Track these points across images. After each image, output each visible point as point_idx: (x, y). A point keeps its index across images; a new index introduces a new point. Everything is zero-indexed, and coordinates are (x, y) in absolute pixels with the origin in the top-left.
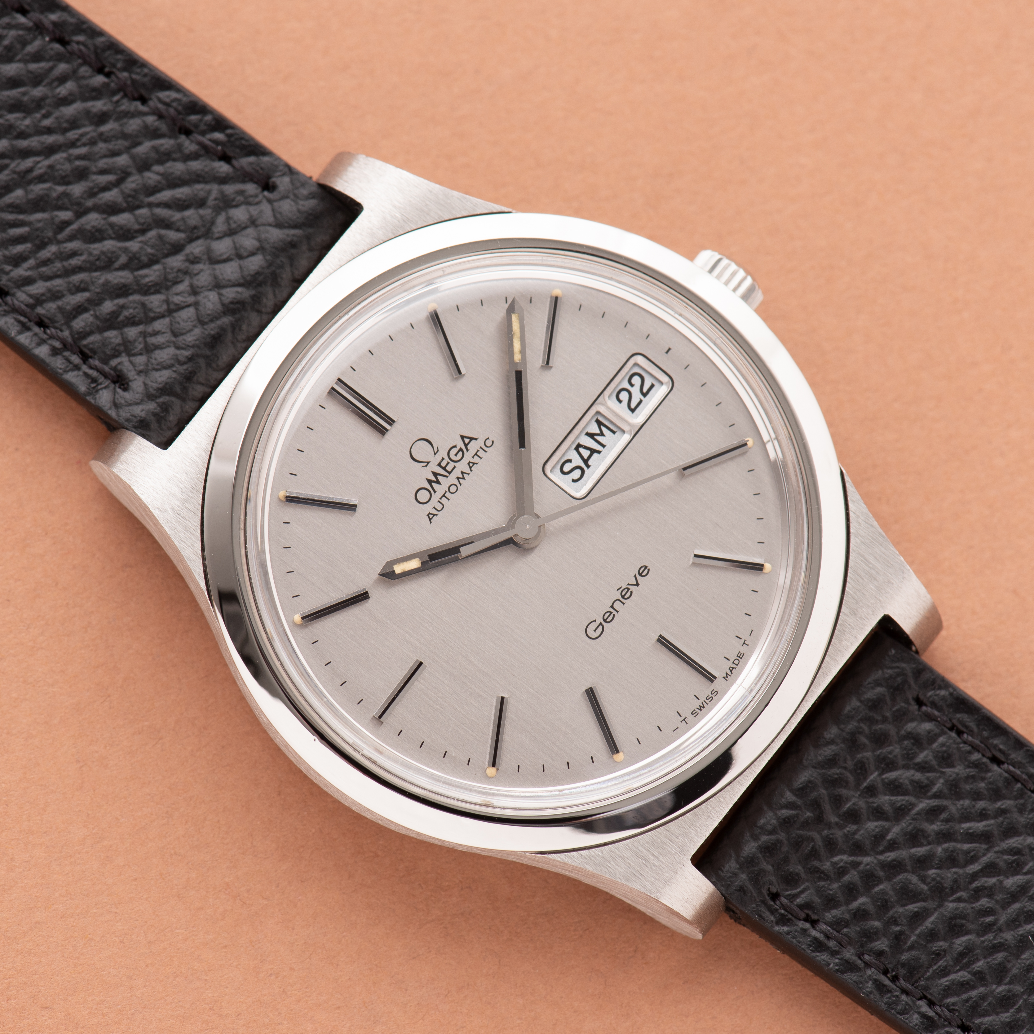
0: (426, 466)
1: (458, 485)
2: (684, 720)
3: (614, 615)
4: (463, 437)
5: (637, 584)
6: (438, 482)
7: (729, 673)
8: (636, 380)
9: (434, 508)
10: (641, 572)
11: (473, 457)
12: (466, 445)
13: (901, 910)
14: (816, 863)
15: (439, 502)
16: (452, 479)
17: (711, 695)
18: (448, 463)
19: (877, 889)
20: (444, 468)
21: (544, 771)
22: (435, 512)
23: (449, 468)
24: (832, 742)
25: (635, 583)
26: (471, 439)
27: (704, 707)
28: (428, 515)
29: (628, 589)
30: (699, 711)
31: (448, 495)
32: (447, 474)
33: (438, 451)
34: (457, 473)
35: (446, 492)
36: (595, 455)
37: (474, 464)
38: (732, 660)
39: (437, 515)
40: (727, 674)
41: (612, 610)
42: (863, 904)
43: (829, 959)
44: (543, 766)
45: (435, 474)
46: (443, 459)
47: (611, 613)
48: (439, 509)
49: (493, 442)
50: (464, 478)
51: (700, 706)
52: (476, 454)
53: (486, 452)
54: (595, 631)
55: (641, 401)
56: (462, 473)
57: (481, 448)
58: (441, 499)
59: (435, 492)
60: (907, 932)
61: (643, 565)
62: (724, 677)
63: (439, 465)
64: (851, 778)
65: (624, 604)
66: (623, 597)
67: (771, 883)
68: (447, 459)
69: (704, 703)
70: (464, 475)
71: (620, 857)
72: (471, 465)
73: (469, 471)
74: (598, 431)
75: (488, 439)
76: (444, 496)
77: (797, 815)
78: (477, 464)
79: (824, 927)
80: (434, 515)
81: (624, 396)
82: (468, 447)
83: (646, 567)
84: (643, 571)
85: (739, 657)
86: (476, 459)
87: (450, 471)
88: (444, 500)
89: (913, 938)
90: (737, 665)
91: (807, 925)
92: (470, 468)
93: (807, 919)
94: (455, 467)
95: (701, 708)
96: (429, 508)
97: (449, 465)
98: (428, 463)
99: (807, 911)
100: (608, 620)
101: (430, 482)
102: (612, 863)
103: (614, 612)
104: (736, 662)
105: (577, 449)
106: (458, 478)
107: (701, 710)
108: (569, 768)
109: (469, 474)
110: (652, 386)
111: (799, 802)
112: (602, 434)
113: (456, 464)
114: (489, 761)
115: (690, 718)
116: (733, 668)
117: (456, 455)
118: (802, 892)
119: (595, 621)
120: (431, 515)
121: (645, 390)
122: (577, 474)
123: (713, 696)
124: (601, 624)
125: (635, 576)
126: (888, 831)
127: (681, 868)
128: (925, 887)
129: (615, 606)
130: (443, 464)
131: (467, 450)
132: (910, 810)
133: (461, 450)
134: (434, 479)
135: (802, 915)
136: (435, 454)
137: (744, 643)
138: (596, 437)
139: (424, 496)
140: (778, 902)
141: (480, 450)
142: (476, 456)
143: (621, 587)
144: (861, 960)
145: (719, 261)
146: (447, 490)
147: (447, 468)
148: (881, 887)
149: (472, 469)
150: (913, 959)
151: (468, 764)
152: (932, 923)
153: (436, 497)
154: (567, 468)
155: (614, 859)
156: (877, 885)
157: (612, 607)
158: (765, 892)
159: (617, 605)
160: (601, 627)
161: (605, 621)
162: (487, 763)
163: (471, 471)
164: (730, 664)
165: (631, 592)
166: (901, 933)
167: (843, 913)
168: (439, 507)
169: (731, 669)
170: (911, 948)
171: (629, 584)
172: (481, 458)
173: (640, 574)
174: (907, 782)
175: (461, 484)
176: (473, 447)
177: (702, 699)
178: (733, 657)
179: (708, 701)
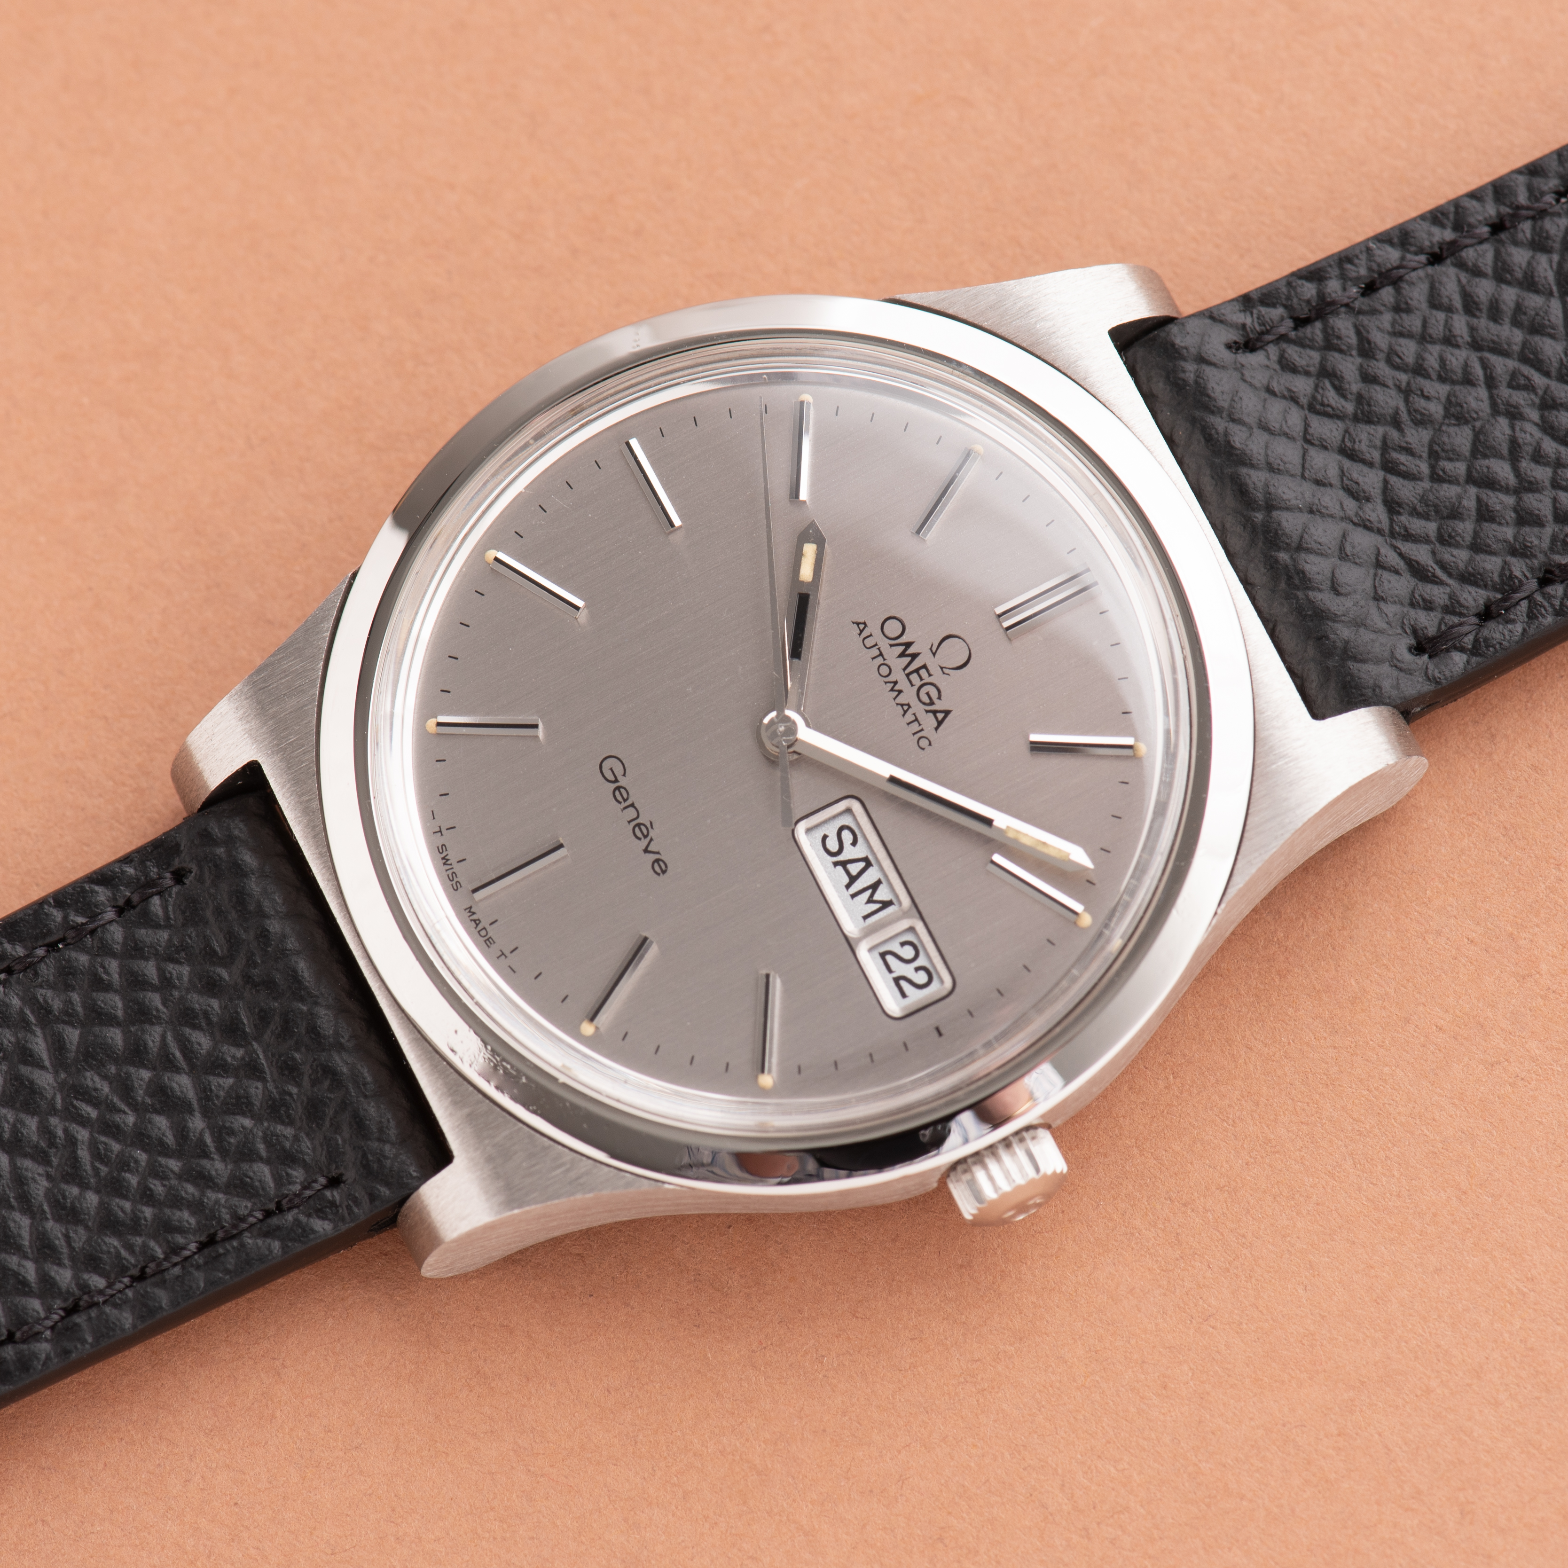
0: (931, 649)
1: (887, 679)
2: (440, 831)
3: (620, 802)
4: (947, 713)
5: (646, 851)
6: (902, 655)
7: (474, 917)
8: (922, 977)
9: (871, 635)
10: (661, 863)
11: (914, 714)
12: (935, 712)
15: (876, 645)
16: (898, 675)
17: (456, 880)
18: (921, 679)
20: (917, 671)
21: (462, 623)
22: (864, 634)
23: (914, 677)
25: (650, 849)
26: (940, 723)
27: (445, 864)
28: (865, 623)
29: (645, 837)
30: (443, 855)
31: (880, 660)
32: (908, 671)
33: (944, 673)
34: (903, 684)
35: (884, 660)
36: (846, 880)
37: (905, 712)
38: (489, 928)
39: (860, 634)
40: (474, 913)
44: (468, 626)
45: (914, 656)
46: (930, 675)
47: (625, 800)
48: (866, 641)
49: (923, 749)
50: (892, 690)
51: (448, 860)
52: (916, 720)
53: (914, 734)
54: (611, 769)
55: (890, 971)
56: (900, 692)
57: (922, 730)
58: (879, 649)
59: (891, 646)
62: (471, 908)
63: (924, 667)
65: (629, 822)
66: (639, 825)
68: (927, 679)
69: (450, 867)
70: (896, 693)
72: (906, 708)
73: (899, 700)
74: (876, 897)
75: (930, 744)
76: (881, 654)
78: (904, 715)
79: (107, 917)
80: (861, 631)
81: (908, 952)
82: (931, 715)
83: (664, 872)
84: (660, 867)
85: (488, 939)
86: (909, 717)
87: (911, 677)
88: (875, 652)
90: (479, 932)
91: (121, 900)
92: (902, 705)
93: (128, 904)
94: (912, 685)
95: (445, 861)
96: (874, 628)
97: (918, 679)
98: (934, 654)
99: (137, 909)
100: (617, 793)
101: (908, 645)
103: (624, 805)
104: (483, 933)
105: (866, 860)
106: (896, 683)
107: (443, 858)
108: (450, 657)
109: (895, 699)
110: (904, 995)
112: (870, 901)
113: (916, 688)
115: (439, 840)
116: (477, 925)
117: (928, 694)
118: (166, 913)
119: (624, 775)
120: (862, 626)
121: (903, 983)
122: (833, 845)
123: (454, 882)
124: (616, 781)
125: (658, 853)
127: (251, 743)
129: (631, 809)
130: (923, 672)
131: (927, 711)
133: (932, 703)
134: (907, 652)
135: (137, 901)
136: (942, 668)
137: (503, 954)
138: (869, 892)
139: (893, 628)
141: (920, 728)
142: (914, 718)
143: (652, 827)
145: (1037, 1170)
146: (886, 662)
147: (915, 675)
149: (900, 707)
151: (516, 532)
153: (884, 644)
154: (847, 836)
160: (613, 779)
161: (618, 788)
163: (897, 704)
164: (484, 923)
165: (640, 839)
168: (869, 642)
169: (477, 922)
171: (651, 840)
172: (908, 724)
173: (657, 861)
175: (886, 683)
176: (929, 722)
177: (457, 868)
178: (492, 932)
179: (450, 872)
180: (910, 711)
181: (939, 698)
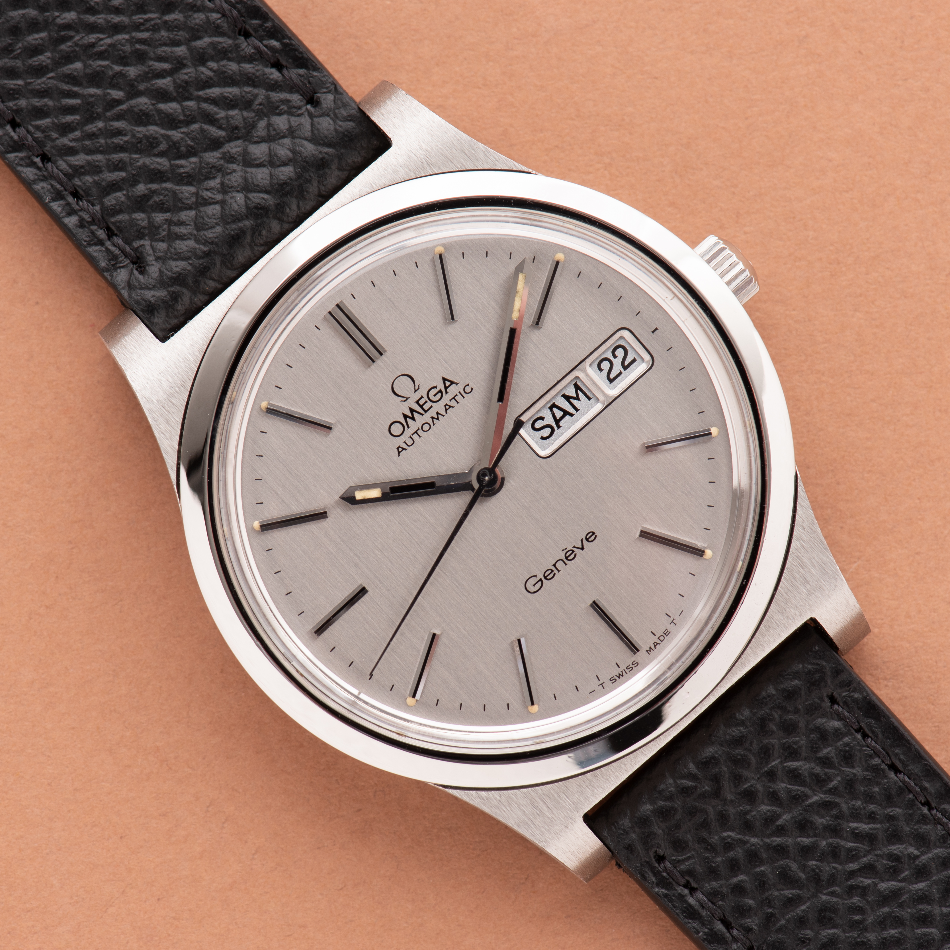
0: (405, 401)
1: (432, 425)
2: (602, 684)
3: (555, 574)
4: (444, 380)
5: (582, 548)
6: (413, 418)
7: (653, 647)
8: (620, 353)
9: (405, 442)
10: (588, 537)
11: (451, 400)
12: (446, 388)
13: (776, 893)
14: (704, 834)
15: (410, 437)
16: (427, 418)
17: (631, 666)
18: (426, 402)
19: (758, 870)
20: (421, 406)
21: (460, 709)
22: (405, 446)
23: (426, 407)
24: (743, 723)
25: (581, 547)
26: (452, 383)
27: (622, 676)
28: (398, 448)
29: (573, 551)
30: (617, 678)
31: (420, 432)
32: (423, 412)
33: (419, 389)
34: (432, 413)
35: (419, 429)
36: (568, 417)
37: (450, 407)
38: (658, 636)
39: (406, 449)
40: (650, 648)
41: (554, 569)
42: (742, 881)
43: (700, 927)
44: (461, 704)
45: (412, 411)
46: (422, 397)
47: (552, 571)
48: (409, 444)
49: (472, 389)
50: (438, 419)
51: (619, 674)
52: (454, 398)
53: (464, 397)
54: (534, 585)
55: (620, 373)
56: (438, 414)
57: (460, 393)
59: (408, 427)
60: (777, 916)
61: (591, 531)
62: (647, 651)
63: (417, 402)
64: (753, 760)
65: (566, 564)
66: (567, 558)
67: (659, 846)
68: (425, 398)
69: (624, 672)
70: (439, 416)
71: (516, 803)
72: (447, 407)
73: (444, 413)
74: (574, 395)
75: (468, 385)
76: (416, 432)
77: (696, 788)
78: (453, 407)
79: (700, 896)
80: (403, 449)
81: (605, 365)
82: (448, 390)
83: (593, 533)
84: (591, 537)
85: (665, 634)
86: (453, 403)
87: (426, 409)
88: (415, 437)
89: (783, 922)
90: (662, 641)
91: (686, 892)
92: (446, 410)
93: (687, 885)
94: (431, 407)
95: (620, 676)
96: (400, 441)
97: (427, 404)
98: (407, 399)
99: (688, 878)
100: (548, 578)
101: (405, 417)
102: (508, 808)
103: (556, 571)
104: (662, 638)
105: (551, 408)
106: (433, 418)
107: (619, 678)
108: (484, 710)
109: (443, 416)
110: (634, 361)
111: (700, 775)
112: (577, 398)
113: (433, 404)
114: (410, 692)
115: (608, 683)
116: (657, 644)
117: (435, 395)
118: (687, 859)
119: (536, 576)
120: (400, 450)
121: (626, 363)
122: (546, 432)
123: (633, 666)
124: (541, 580)
125: (582, 540)
126: (779, 816)
127: (572, 823)
128: (802, 876)
129: (557, 565)
130: (421, 402)
131: (447, 393)
132: (803, 801)
133: (440, 391)
134: (410, 415)
135: (682, 881)
136: (416, 391)
137: (672, 622)
138: (571, 400)
139: (397, 429)
140: (662, 865)
141: (459, 394)
142: (453, 400)
143: (566, 549)
144: (730, 933)
145: (723, 249)
146: (420, 428)
147: (424, 407)
148: (762, 868)
149: (448, 411)
150: (779, 942)
151: (391, 690)
152: (803, 911)
153: (409, 432)
154: (538, 425)
155: (510, 804)
156: (759, 866)
157: (554, 565)
158: (652, 854)
159: (560, 565)
160: (540, 583)
161: (545, 578)
162: (408, 692)
163: (446, 413)
164: (655, 639)
165: (575, 555)
166: (772, 915)
167: (721, 887)
168: (410, 442)
169: (656, 644)
170: (780, 930)
171: (574, 547)
172: (458, 403)
173: (587, 540)
174: (806, 773)
175: (434, 424)
176: (453, 390)
177: (623, 667)
178: (659, 633)
179: (627, 671)
180: (449, 403)
181: (436, 387)
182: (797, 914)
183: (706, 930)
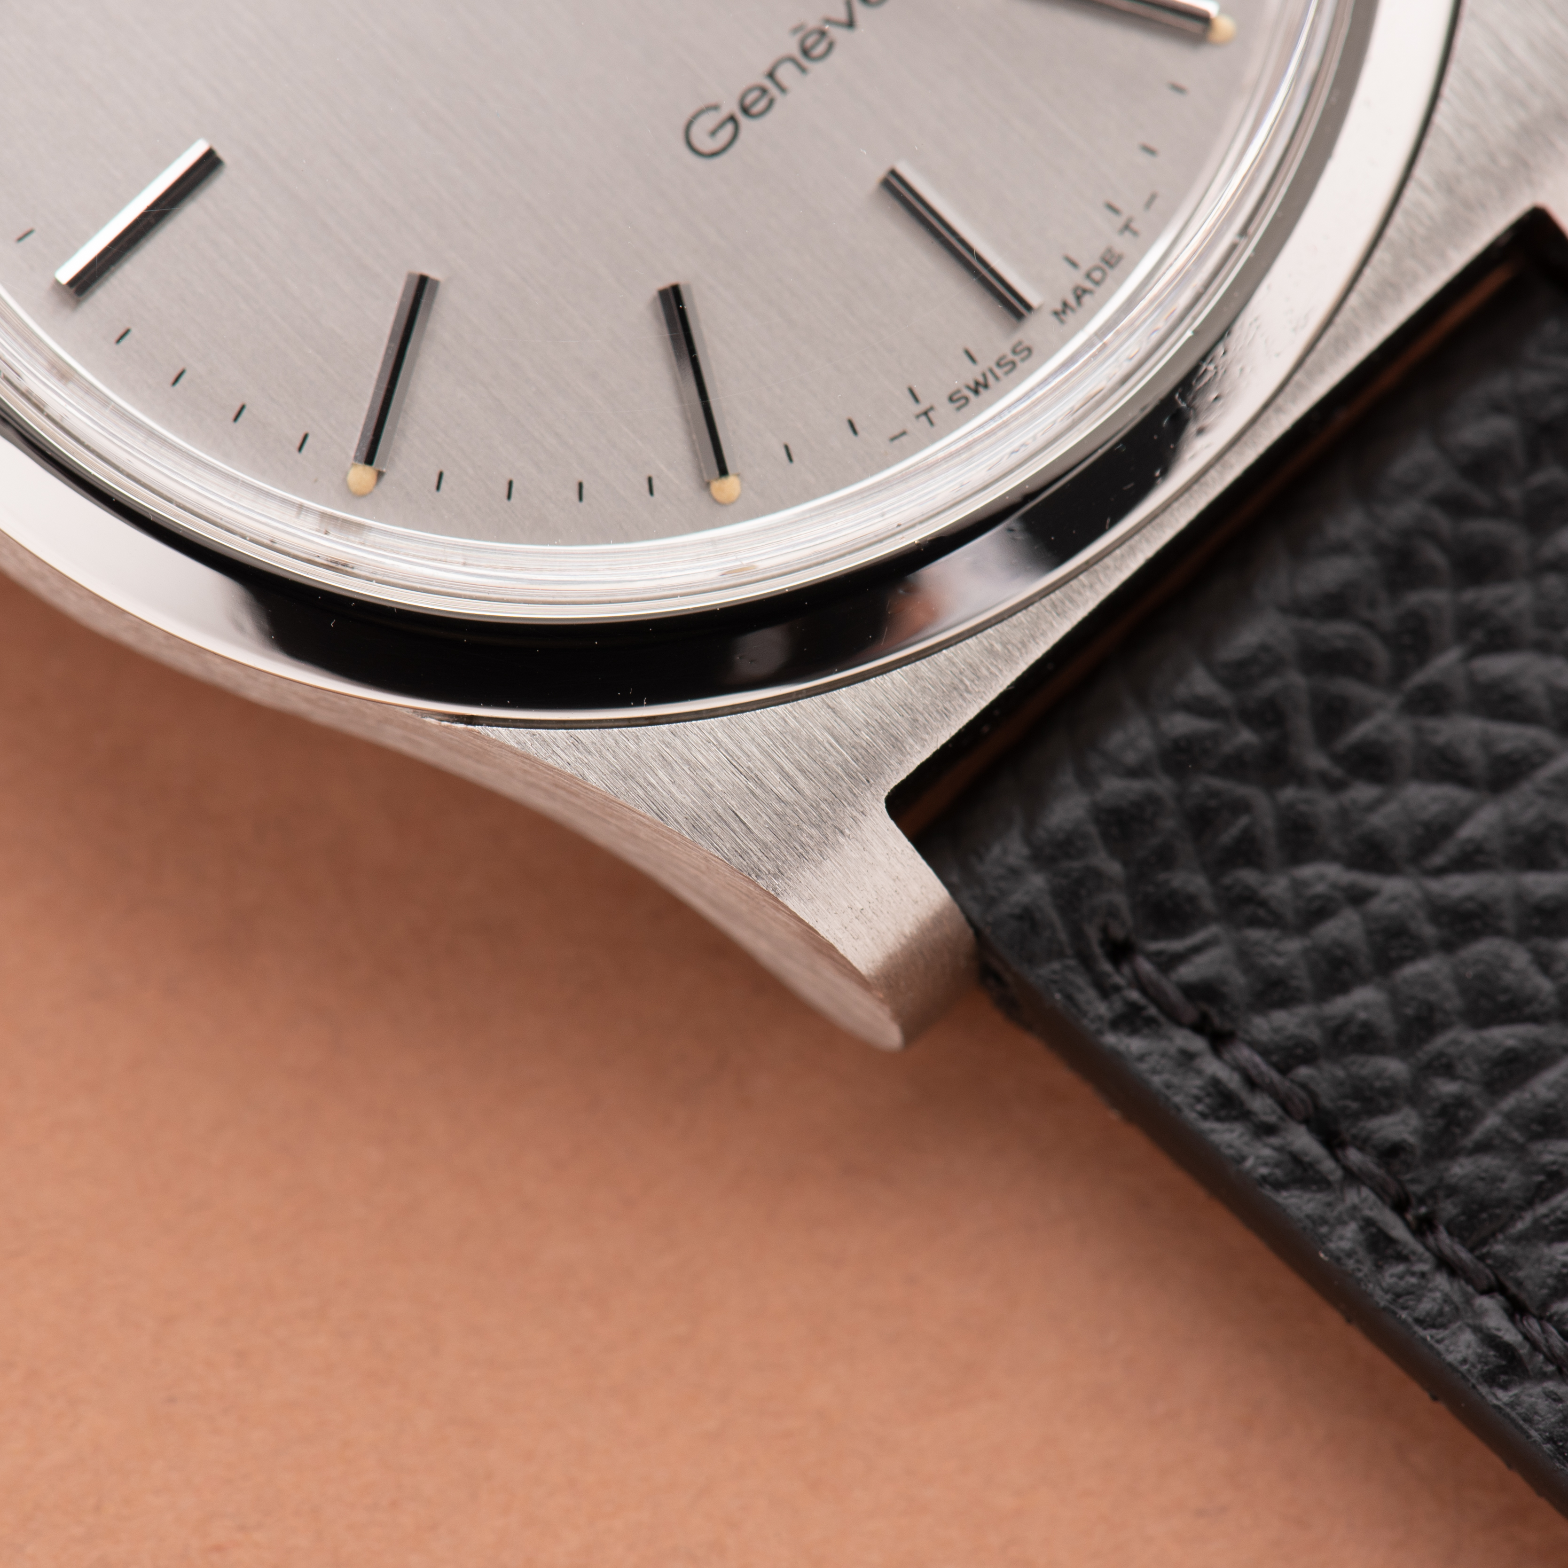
2: (926, 413)
3: (771, 102)
5: (851, 25)
7: (1072, 301)
13: (1469, 1037)
14: (1249, 876)
17: (1011, 357)
19: (1409, 971)
21: (509, 497)
24: (1342, 548)
25: (846, 19)
27: (986, 386)
29: (823, 34)
30: (970, 395)
38: (1085, 266)
40: (1065, 305)
41: (768, 84)
42: (1366, 1006)
43: (1247, 1144)
44: (510, 484)
47: (764, 91)
51: (976, 383)
54: (713, 134)
60: (1478, 1103)
62: (1055, 312)
64: (1381, 655)
65: (804, 72)
66: (806, 52)
67: (1112, 912)
69: (989, 375)
71: (688, 762)
77: (1214, 736)
79: (1244, 1054)
85: (1106, 262)
89: (1492, 1121)
91: (1198, 1044)
93: (1200, 1027)
95: (977, 388)
99: (1204, 1007)
100: (753, 111)
102: (661, 774)
103: (773, 91)
104: (1096, 274)
107: (976, 392)
108: (581, 498)
111: (1225, 699)
114: (359, 449)
115: (944, 411)
116: (1085, 291)
118: (1197, 949)
119: (717, 108)
123: (1017, 358)
124: (732, 119)
125: (848, 2)
126: (1465, 814)
127: (854, 818)
128: (1545, 985)
129: (778, 74)
132: (1534, 767)
135: (1190, 1013)
137: (1126, 227)
140: (1126, 970)
143: (803, 27)
144: (1337, 1159)
148: (1423, 966)
150: (1482, 1179)
151: (300, 449)
152: (1551, 1087)
155: (670, 764)
156: (1411, 959)
157: (771, 75)
158: (1093, 934)
159: (786, 74)
160: (730, 126)
161: (745, 110)
162: (352, 454)
164: (1078, 278)
165: (831, 43)
166: (1461, 1102)
167: (1304, 1024)
169: (1080, 294)
170: (1483, 1147)
171: (826, 21)
174: (1538, 689)
177: (987, 361)
178: (1088, 259)
179: (999, 372)
182: (1534, 1095)
183: (1267, 1152)
